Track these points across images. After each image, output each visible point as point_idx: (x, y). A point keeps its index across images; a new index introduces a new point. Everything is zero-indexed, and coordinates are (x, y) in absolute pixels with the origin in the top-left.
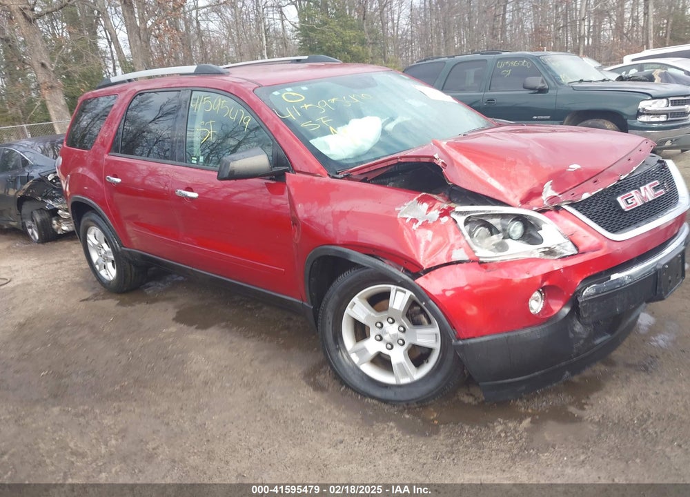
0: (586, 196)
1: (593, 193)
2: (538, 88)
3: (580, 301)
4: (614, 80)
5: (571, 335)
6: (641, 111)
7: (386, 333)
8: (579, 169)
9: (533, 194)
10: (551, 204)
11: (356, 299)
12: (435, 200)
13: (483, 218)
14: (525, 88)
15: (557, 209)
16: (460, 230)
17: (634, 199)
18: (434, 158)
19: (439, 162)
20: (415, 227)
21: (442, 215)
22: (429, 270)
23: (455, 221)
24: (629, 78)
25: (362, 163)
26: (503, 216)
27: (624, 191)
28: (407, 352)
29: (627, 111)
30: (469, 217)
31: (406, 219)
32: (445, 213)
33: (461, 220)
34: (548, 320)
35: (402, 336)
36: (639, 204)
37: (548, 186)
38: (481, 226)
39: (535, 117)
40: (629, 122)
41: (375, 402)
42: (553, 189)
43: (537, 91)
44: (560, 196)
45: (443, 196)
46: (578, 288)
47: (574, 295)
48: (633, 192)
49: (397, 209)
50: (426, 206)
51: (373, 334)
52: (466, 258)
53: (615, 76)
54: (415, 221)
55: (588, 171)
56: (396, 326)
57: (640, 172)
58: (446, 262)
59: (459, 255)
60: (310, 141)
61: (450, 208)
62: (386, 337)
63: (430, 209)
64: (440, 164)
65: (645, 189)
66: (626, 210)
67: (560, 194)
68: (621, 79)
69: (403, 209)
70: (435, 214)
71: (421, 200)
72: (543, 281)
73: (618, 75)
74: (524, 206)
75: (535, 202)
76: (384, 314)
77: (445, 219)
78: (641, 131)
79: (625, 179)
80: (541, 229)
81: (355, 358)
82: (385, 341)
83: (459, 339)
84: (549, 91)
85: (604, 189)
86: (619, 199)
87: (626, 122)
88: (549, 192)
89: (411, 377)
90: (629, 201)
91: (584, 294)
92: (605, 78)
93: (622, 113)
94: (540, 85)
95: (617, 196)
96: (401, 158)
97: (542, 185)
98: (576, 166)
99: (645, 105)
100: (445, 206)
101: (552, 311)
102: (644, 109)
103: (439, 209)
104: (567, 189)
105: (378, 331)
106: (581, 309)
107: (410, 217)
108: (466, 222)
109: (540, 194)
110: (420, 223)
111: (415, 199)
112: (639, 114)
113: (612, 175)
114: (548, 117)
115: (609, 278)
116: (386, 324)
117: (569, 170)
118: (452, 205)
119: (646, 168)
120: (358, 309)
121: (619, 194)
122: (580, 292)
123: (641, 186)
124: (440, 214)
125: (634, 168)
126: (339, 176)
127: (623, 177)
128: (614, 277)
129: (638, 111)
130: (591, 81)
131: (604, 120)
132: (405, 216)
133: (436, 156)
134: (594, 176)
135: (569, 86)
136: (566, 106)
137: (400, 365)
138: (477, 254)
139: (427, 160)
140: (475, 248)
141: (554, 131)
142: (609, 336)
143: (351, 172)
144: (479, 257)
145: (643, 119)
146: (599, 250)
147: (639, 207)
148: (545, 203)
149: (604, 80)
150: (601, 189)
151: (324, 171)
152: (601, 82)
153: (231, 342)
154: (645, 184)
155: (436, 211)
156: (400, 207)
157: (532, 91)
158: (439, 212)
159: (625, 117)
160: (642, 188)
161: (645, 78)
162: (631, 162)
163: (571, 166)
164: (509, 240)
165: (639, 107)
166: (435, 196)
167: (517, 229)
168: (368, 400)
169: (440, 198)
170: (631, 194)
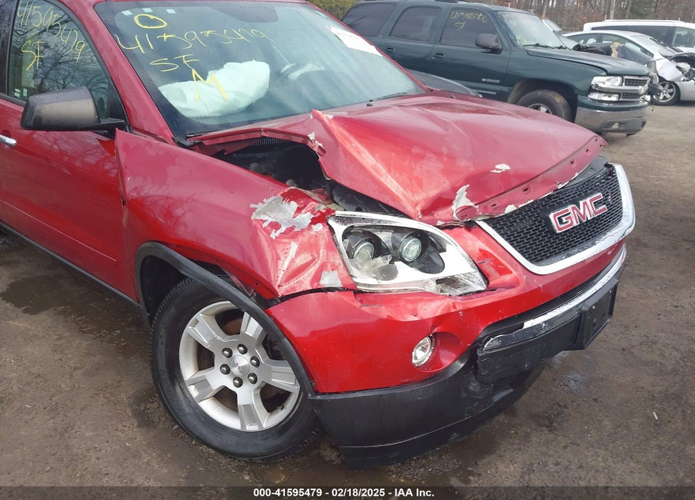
0: (510, 209)
1: (520, 206)
2: (491, 47)
3: (480, 355)
4: (571, 47)
5: (464, 395)
6: (593, 87)
7: (236, 365)
8: (507, 171)
9: (443, 201)
10: (462, 218)
11: (199, 315)
12: (309, 197)
13: (369, 230)
14: (478, 45)
15: (470, 226)
16: (336, 244)
17: (570, 218)
18: (309, 139)
19: (316, 146)
20: (274, 235)
21: (314, 221)
22: (286, 298)
23: (331, 230)
24: (587, 48)
25: (228, 126)
26: (397, 229)
27: (561, 205)
28: (259, 392)
29: (579, 85)
30: (352, 227)
31: (264, 221)
32: (321, 218)
33: (339, 229)
34: (436, 375)
35: (254, 370)
36: (575, 224)
37: (462, 191)
38: (366, 241)
39: (484, 80)
40: (580, 98)
41: (213, 452)
42: (467, 197)
43: (489, 50)
44: (477, 207)
45: (321, 194)
46: (481, 336)
47: (473, 344)
48: (570, 208)
49: (252, 206)
50: (294, 205)
51: (218, 364)
52: (339, 284)
53: (571, 44)
54: (275, 226)
55: (517, 175)
56: (247, 357)
57: (581, 180)
58: (310, 288)
59: (329, 280)
60: (159, 88)
61: (329, 211)
62: (235, 370)
63: (299, 210)
64: (316, 149)
65: (585, 204)
66: (558, 232)
67: (476, 205)
68: (578, 48)
69: (260, 206)
70: (306, 217)
71: (289, 197)
72: (433, 327)
73: (576, 44)
74: (427, 218)
75: (442, 215)
76: (235, 339)
77: (319, 227)
78: (590, 110)
79: (563, 188)
80: (445, 251)
81: (194, 392)
82: (233, 374)
83: (317, 393)
84: (503, 52)
85: (535, 202)
86: (551, 216)
87: (577, 98)
88: (462, 200)
89: (260, 424)
90: (564, 219)
91: (485, 346)
92: (562, 44)
93: (573, 86)
94: (494, 44)
95: (549, 212)
96: (266, 130)
97: (455, 190)
98: (503, 167)
99: (599, 81)
100: (322, 208)
101: (441, 365)
102: (597, 85)
103: (312, 211)
104: (488, 197)
105: (225, 361)
106: (480, 365)
107: (270, 220)
108: (346, 234)
109: (449, 202)
110: (283, 229)
111: (279, 195)
112: (591, 90)
113: (547, 182)
114: (498, 81)
115: (522, 325)
116: (236, 353)
117: (495, 171)
118: (332, 206)
119: (590, 173)
120: (202, 328)
121: (553, 208)
122: (481, 342)
123: (581, 200)
124: (312, 219)
125: (577, 174)
126: (188, 143)
127: (560, 186)
128: (528, 324)
129: (591, 87)
130: (547, 47)
131: (555, 93)
132: (263, 217)
133: (312, 136)
134: (525, 181)
135: (523, 50)
136: (518, 71)
137: (248, 407)
138: (355, 280)
139: (300, 140)
140: (354, 271)
141: (486, 112)
142: (511, 390)
143: (203, 139)
144: (357, 284)
145: (595, 96)
146: (514, 287)
147: (574, 227)
148: (454, 215)
149: (561, 47)
150: (532, 201)
151: (169, 133)
152: (557, 49)
153: (60, 338)
154: (587, 196)
155: (309, 213)
156: (257, 204)
157: (484, 50)
158: (312, 216)
159: (576, 92)
160: (581, 203)
161: (602, 50)
162: (574, 165)
163: (498, 167)
164: (400, 262)
165: (593, 83)
166: (309, 193)
167: (412, 248)
168: (204, 448)
169: (315, 197)
170: (567, 210)
